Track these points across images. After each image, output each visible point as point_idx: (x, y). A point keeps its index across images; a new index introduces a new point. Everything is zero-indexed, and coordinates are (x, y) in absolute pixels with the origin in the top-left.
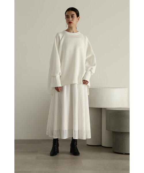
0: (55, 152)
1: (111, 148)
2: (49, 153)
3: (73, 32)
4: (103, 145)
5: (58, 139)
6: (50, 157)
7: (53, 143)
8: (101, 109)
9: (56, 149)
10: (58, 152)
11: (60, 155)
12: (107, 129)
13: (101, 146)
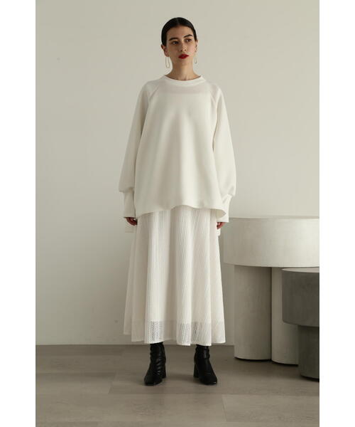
0: (155, 376)
1: (296, 366)
2: (142, 377)
3: (185, 80)
4: (276, 358)
5: (164, 344)
6: (144, 387)
7: (151, 354)
8: (269, 271)
9: (159, 368)
10: (164, 375)
11: (168, 384)
12: (284, 321)
13: (270, 360)
